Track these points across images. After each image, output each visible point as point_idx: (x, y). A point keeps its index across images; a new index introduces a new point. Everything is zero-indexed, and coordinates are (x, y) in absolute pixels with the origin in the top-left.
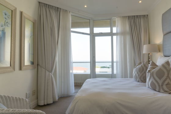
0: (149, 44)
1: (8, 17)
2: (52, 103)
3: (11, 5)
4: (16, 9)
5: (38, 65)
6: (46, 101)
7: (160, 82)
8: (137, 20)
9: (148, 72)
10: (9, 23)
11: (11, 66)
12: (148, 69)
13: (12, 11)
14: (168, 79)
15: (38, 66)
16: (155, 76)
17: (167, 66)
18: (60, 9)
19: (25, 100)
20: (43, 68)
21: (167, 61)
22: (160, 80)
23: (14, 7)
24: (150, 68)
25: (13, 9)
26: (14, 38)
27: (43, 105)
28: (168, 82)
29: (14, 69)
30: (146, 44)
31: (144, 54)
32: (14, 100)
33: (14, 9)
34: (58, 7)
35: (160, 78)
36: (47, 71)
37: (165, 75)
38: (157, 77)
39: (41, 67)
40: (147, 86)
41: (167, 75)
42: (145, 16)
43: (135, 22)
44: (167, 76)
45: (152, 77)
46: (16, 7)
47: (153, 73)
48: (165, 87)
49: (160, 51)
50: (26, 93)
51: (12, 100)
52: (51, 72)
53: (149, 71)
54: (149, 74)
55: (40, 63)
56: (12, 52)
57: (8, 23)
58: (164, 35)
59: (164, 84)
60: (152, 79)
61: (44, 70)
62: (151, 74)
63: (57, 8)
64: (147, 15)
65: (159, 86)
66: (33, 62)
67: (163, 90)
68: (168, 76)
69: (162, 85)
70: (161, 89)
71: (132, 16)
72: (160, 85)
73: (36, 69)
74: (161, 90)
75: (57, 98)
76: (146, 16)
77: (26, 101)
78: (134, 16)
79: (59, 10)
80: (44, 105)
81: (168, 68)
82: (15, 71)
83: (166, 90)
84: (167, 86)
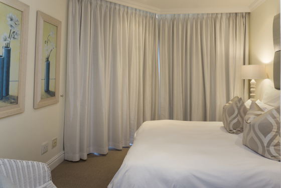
1: (16, 24)
11: (17, 103)
13: (22, 12)
16: (257, 130)
22: (265, 137)
25: (23, 8)
37: (273, 130)
41: (276, 130)
44: (276, 132)
45: (252, 131)
47: (254, 124)
48: (272, 149)
53: (248, 119)
54: (248, 124)
57: (15, 33)
58: (276, 52)
59: (271, 145)
60: (252, 134)
62: (250, 125)
64: (249, 13)
66: (55, 93)
67: (270, 154)
68: (278, 132)
70: (266, 152)
72: (265, 145)
74: (267, 154)
81: (278, 119)
83: (274, 155)
84: (276, 147)
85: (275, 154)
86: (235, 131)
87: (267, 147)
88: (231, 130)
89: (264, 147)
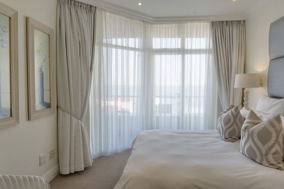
0: (244, 73)
1: (3, 31)
2: (83, 169)
3: (7, 7)
4: (16, 14)
5: (57, 107)
6: (73, 167)
7: (264, 149)
8: (227, 28)
9: (243, 130)
10: (5, 42)
11: (11, 116)
12: (244, 125)
13: (10, 18)
14: (277, 144)
15: (58, 109)
16: (256, 139)
17: (276, 124)
18: (96, 7)
19: (39, 179)
20: (67, 112)
21: (277, 115)
22: (264, 146)
23: (12, 9)
24: (247, 123)
25: (11, 14)
26: (15, 68)
27: (68, 173)
28: (277, 150)
29: (18, 121)
30: (240, 73)
31: (236, 89)
32: (21, 181)
33: (14, 15)
34: (92, 5)
35: (264, 143)
36: (73, 118)
37: (272, 138)
38: (259, 140)
39: (63, 111)
40: (241, 151)
41: (275, 139)
42: (240, 22)
43: (222, 33)
44: (275, 141)
45: (250, 140)
46: (16, 9)
47: (252, 133)
48: (270, 157)
49: (262, 85)
50: (40, 157)
51: (17, 182)
52: (81, 118)
53: (246, 128)
54: (246, 133)
55: (62, 104)
56: (13, 92)
57: (3, 41)
58: (271, 60)
59: (270, 153)
60: (250, 143)
61: (68, 116)
62: (249, 134)
63: (89, 7)
64: (244, 21)
65: (261, 155)
66: (50, 104)
67: (268, 161)
68: (277, 140)
69: (267, 154)
70: (265, 160)
71: (219, 22)
72: (264, 153)
73: (55, 115)
74: (265, 162)
75: (91, 162)
76: (242, 22)
77: (41, 181)
78: (222, 22)
79: (93, 9)
80: (71, 174)
81: (278, 128)
82: (19, 123)
83: (272, 163)
84: (275, 156)
85: (274, 162)
86: (230, 139)
87: (265, 155)
88: (226, 139)
89: (262, 155)
